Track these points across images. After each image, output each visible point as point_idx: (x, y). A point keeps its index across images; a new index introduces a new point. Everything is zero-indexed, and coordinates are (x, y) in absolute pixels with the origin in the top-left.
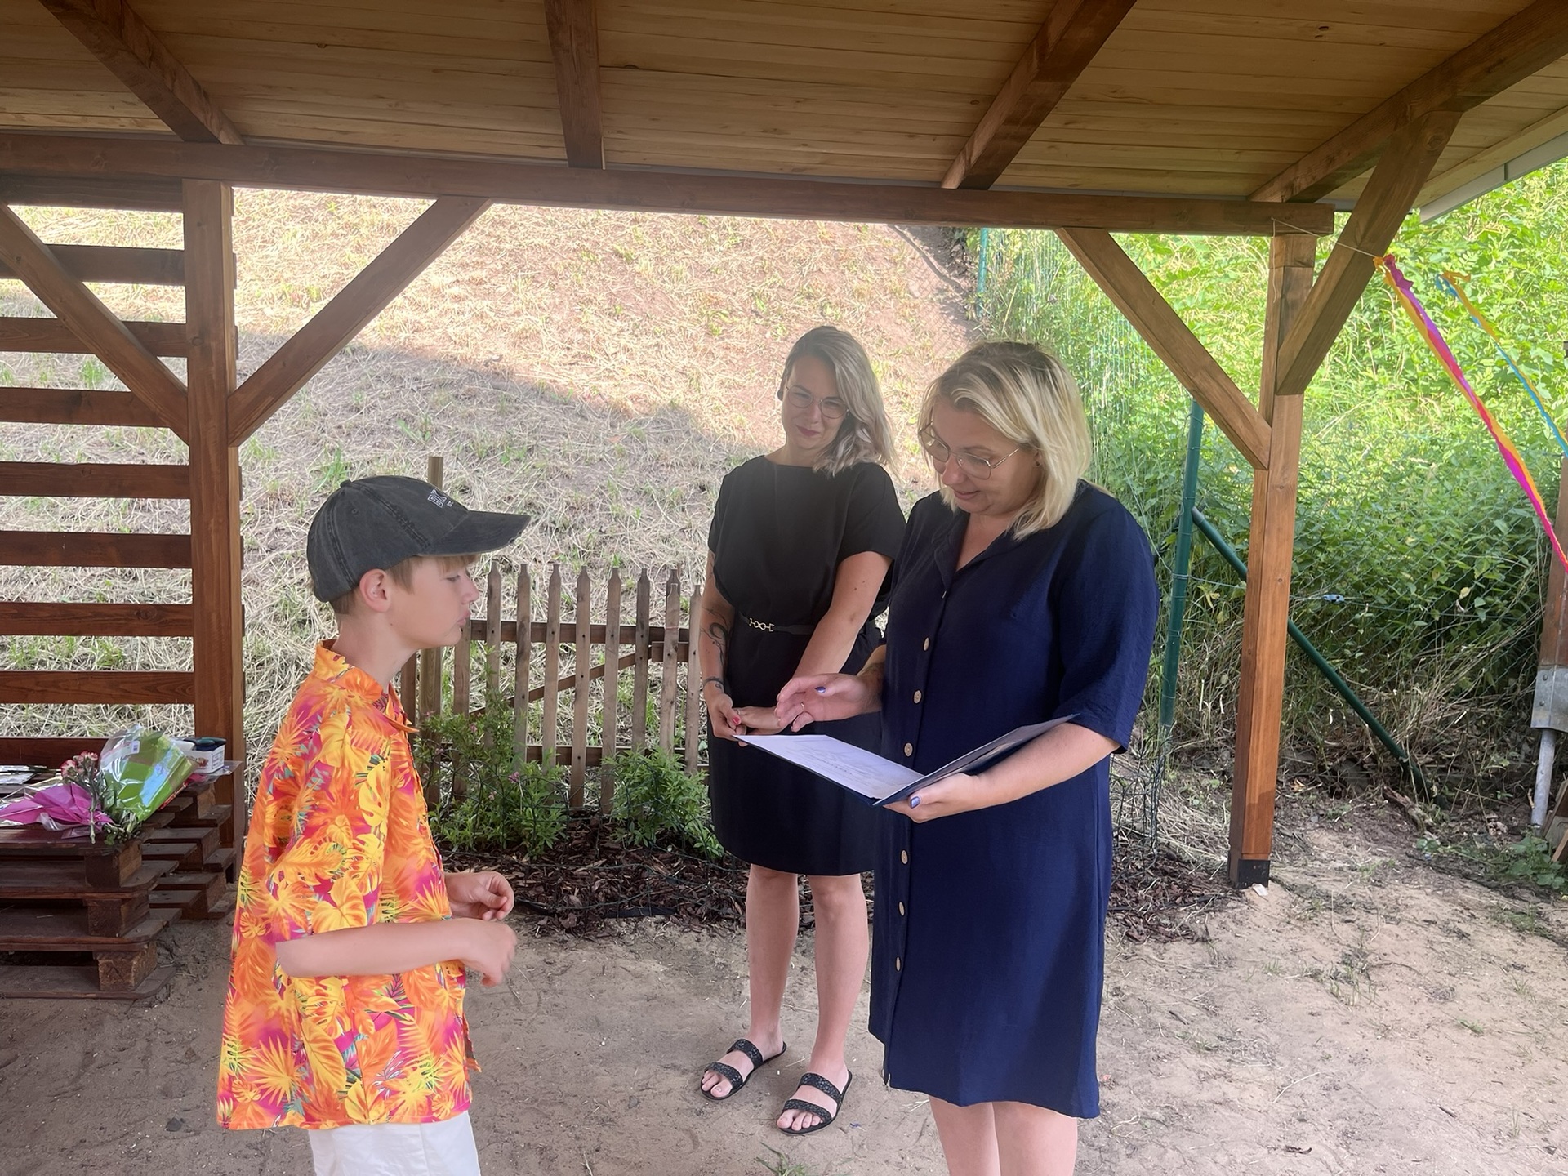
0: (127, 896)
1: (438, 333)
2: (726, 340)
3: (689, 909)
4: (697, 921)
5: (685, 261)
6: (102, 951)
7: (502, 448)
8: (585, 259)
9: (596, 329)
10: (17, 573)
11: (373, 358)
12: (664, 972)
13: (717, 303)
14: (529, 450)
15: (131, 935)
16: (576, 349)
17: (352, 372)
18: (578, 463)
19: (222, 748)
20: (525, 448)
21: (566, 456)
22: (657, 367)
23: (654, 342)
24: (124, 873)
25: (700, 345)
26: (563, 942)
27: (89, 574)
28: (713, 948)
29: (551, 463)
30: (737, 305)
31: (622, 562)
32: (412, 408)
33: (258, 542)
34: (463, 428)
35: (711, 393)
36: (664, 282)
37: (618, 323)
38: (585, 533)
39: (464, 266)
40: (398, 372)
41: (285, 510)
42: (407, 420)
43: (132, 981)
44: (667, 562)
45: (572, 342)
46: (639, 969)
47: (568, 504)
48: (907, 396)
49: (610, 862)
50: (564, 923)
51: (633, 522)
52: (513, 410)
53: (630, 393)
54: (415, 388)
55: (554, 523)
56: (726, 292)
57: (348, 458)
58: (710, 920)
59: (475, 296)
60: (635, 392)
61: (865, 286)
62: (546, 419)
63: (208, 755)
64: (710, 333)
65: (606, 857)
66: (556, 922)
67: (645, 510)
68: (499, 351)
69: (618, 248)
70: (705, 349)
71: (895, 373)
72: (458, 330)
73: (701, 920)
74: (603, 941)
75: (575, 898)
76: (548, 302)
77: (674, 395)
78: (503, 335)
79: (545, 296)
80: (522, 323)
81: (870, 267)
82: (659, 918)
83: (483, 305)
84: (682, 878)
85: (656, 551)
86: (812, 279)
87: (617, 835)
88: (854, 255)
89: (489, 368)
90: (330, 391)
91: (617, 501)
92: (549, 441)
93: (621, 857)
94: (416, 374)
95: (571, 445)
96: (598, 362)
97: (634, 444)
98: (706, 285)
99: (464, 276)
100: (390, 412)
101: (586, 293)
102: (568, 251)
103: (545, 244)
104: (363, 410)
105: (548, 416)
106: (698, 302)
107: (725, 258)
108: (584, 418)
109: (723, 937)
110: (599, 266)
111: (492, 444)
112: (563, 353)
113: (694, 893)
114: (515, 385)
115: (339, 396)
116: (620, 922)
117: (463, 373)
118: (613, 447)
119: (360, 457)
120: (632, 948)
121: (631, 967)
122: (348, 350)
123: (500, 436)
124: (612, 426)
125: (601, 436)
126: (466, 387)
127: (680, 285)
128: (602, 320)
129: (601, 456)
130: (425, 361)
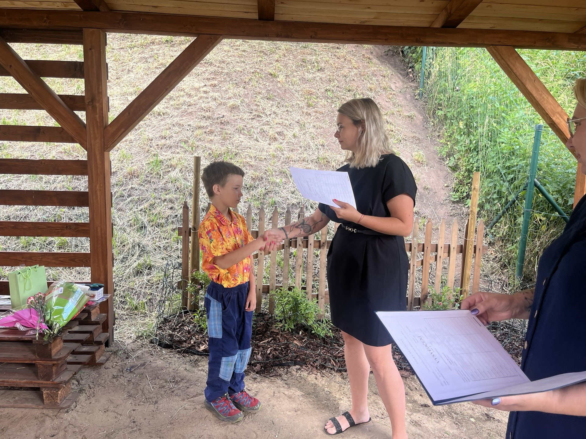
0: (55, 362)
1: (198, 106)
2: (315, 109)
3: (312, 363)
4: (314, 369)
5: (298, 76)
6: (44, 387)
7: (224, 154)
8: (257, 76)
9: (262, 104)
11: (171, 117)
12: (302, 395)
13: (311, 94)
14: (235, 155)
15: (58, 380)
16: (255, 113)
17: (163, 123)
18: (256, 160)
19: (102, 289)
20: (234, 154)
21: (251, 157)
22: (287, 120)
23: (286, 109)
24: (54, 351)
25: (305, 110)
26: (255, 379)
28: (323, 382)
29: (245, 160)
30: (319, 94)
31: (275, 202)
32: (187, 137)
33: (124, 193)
34: (208, 145)
35: (310, 130)
36: (289, 85)
37: (271, 102)
38: (259, 190)
39: (208, 79)
40: (181, 122)
41: (135, 180)
42: (186, 142)
43: (59, 401)
44: (294, 202)
45: (252, 110)
46: (290, 394)
47: (252, 177)
48: (392, 131)
49: (274, 339)
50: (255, 369)
51: (279, 185)
52: (229, 138)
53: (277, 130)
54: (188, 129)
55: (246, 185)
56: (315, 89)
57: (161, 158)
58: (321, 368)
59: (213, 91)
60: (279, 130)
61: (372, 86)
62: (242, 142)
63: (96, 292)
64: (309, 106)
65: (273, 337)
67: (284, 180)
68: (223, 114)
69: (271, 71)
70: (307, 113)
71: (387, 122)
72: (206, 105)
73: (317, 368)
74: (272, 378)
75: (259, 357)
76: (242, 93)
77: (294, 132)
78: (224, 107)
79: (241, 90)
80: (231, 102)
81: (374, 78)
82: (298, 367)
83: (216, 95)
84: (307, 347)
85: (289, 197)
86: (350, 83)
87: (277, 325)
88: (367, 74)
89: (219, 121)
90: (154, 130)
91: (272, 176)
92: (244, 151)
93: (279, 336)
94: (189, 123)
95: (253, 153)
96: (263, 118)
97: (278, 152)
98: (307, 86)
99: (208, 83)
100: (178, 139)
101: (258, 90)
102: (250, 73)
103: (241, 70)
104: (167, 138)
105: (243, 140)
106: (304, 93)
107: (314, 75)
108: (258, 141)
109: (328, 377)
110: (263, 79)
111: (220, 152)
112: (249, 114)
113: (313, 355)
114: (230, 127)
115: (157, 132)
116: (280, 369)
117: (208, 123)
118: (270, 153)
119: (166, 158)
120: (286, 382)
121: (286, 393)
122: (161, 113)
123: (223, 149)
124: (269, 144)
125: (265, 149)
126: (209, 128)
127: (296, 86)
128: (265, 101)
129: (265, 157)
130: (193, 118)
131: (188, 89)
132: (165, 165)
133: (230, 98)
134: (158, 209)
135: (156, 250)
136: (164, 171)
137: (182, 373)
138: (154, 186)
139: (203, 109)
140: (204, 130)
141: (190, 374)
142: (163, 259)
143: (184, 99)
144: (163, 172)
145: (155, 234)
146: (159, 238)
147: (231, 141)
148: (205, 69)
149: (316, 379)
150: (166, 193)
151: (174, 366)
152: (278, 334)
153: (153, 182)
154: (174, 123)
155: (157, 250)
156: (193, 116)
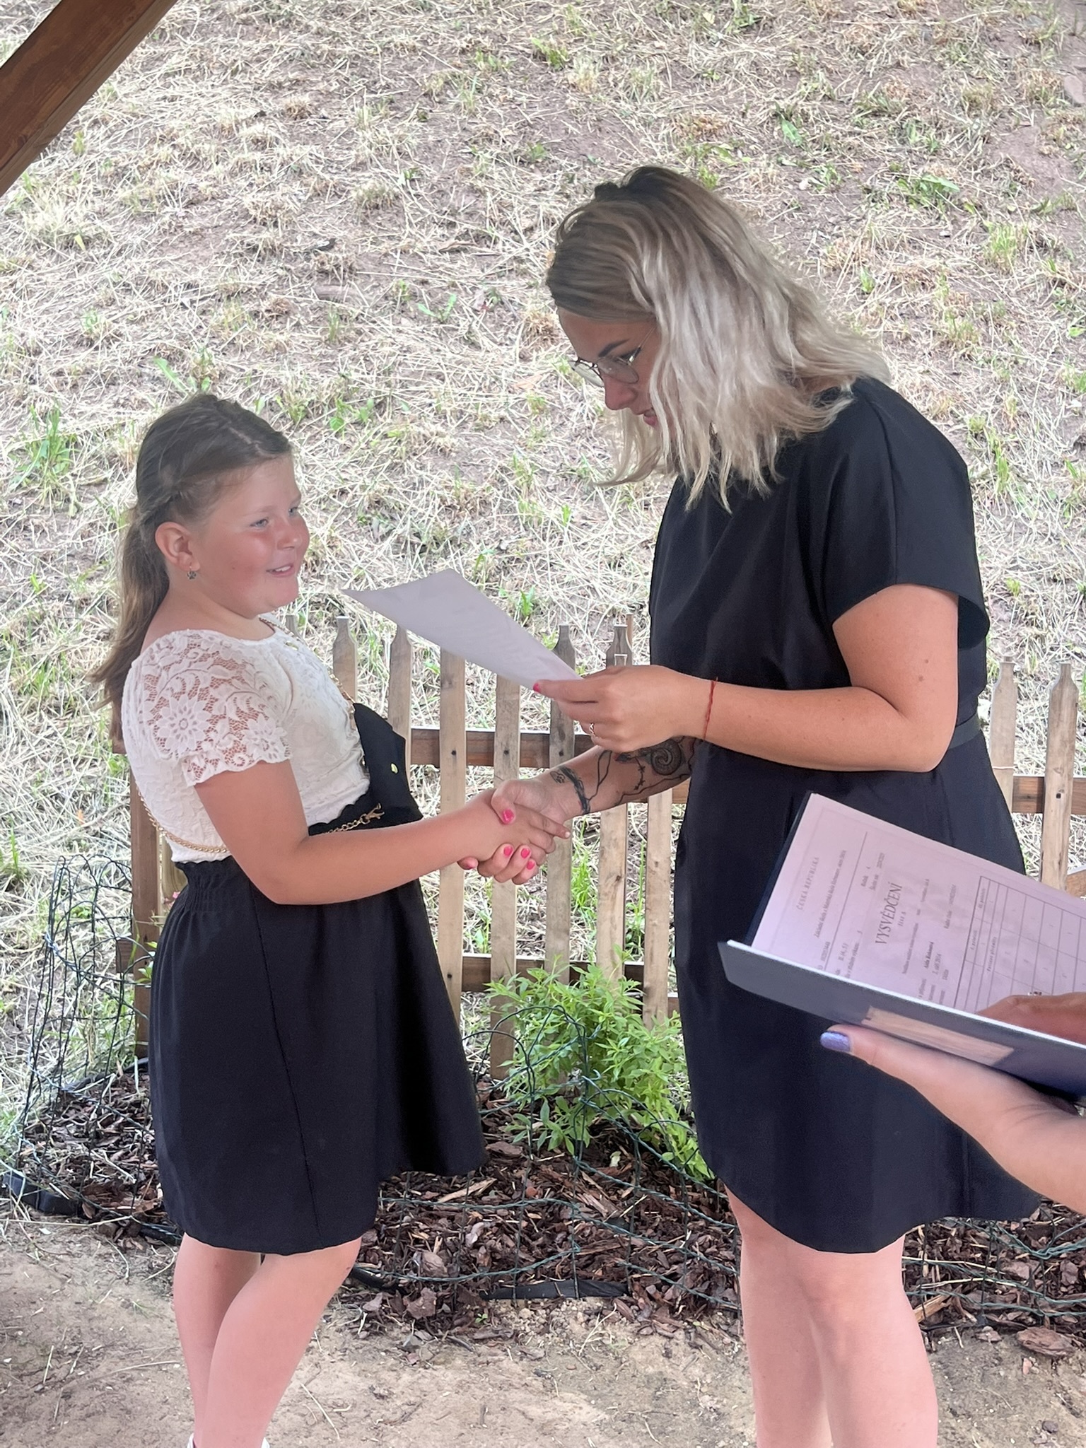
1: (227, 205)
3: (651, 1289)
4: (664, 1315)
5: (656, 60)
7: (332, 403)
8: (481, 65)
9: (497, 186)
11: (119, 253)
12: (599, 1425)
13: (712, 132)
14: (378, 406)
16: (464, 226)
17: (83, 278)
18: (462, 426)
20: (370, 401)
21: (441, 415)
26: (410, 1349)
28: (696, 1372)
29: (414, 429)
30: (747, 134)
31: (536, 605)
32: (182, 338)
34: (267, 369)
36: (617, 99)
37: (538, 176)
38: (471, 555)
39: (275, 88)
40: (158, 275)
42: (175, 358)
44: (616, 604)
45: (454, 213)
46: (549, 1416)
47: (443, 501)
48: (1062, 284)
49: (502, 1185)
50: (411, 1306)
51: (556, 532)
52: (352, 334)
54: (186, 301)
55: (418, 535)
56: (728, 112)
57: (70, 426)
58: (690, 1311)
59: (292, 139)
61: (982, 88)
62: (408, 350)
65: (496, 1175)
66: (397, 1307)
67: (578, 509)
68: (330, 233)
69: (540, 42)
71: (1041, 245)
72: (260, 198)
73: (673, 1310)
74: (483, 1348)
75: (434, 1259)
76: (414, 142)
78: (337, 203)
79: (410, 132)
80: (367, 183)
81: (990, 54)
82: (594, 1303)
83: (303, 153)
84: (638, 1223)
85: (597, 584)
86: (884, 80)
87: (516, 1126)
88: (961, 34)
89: (311, 264)
90: (47, 311)
91: (530, 493)
92: (413, 388)
93: (521, 1173)
94: (189, 278)
95: (448, 395)
96: (500, 246)
97: (561, 391)
98: (693, 103)
99: (273, 105)
100: (144, 344)
101: (481, 124)
102: (451, 53)
103: (411, 42)
104: (98, 343)
105: (411, 343)
106: (679, 132)
107: (727, 52)
108: (474, 345)
109: (718, 1351)
110: (505, 77)
111: (314, 397)
112: (440, 231)
113: (661, 1255)
114: (357, 291)
115: (61, 319)
116: (517, 1309)
117: (268, 274)
118: (523, 396)
119: (92, 425)
120: (539, 1366)
121: (534, 1411)
122: (78, 239)
123: (328, 383)
124: (523, 358)
125: (503, 377)
126: (274, 297)
127: (646, 103)
128: (508, 170)
129: (503, 413)
130: (205, 253)
131: (189, 132)
132: (87, 455)
133: (360, 166)
134: (56, 641)
135: (42, 809)
136: (84, 481)
137: (109, 1320)
138: (39, 546)
139: (247, 216)
140: (251, 306)
141: (143, 1325)
142: (70, 846)
143: (172, 175)
144: (79, 487)
145: (41, 742)
146: (58, 759)
147: (362, 346)
148: (263, 44)
149: (668, 1355)
150: (91, 573)
151: (80, 1293)
152: (517, 1162)
153: (37, 527)
154: (129, 278)
155: (49, 808)
156: (207, 247)
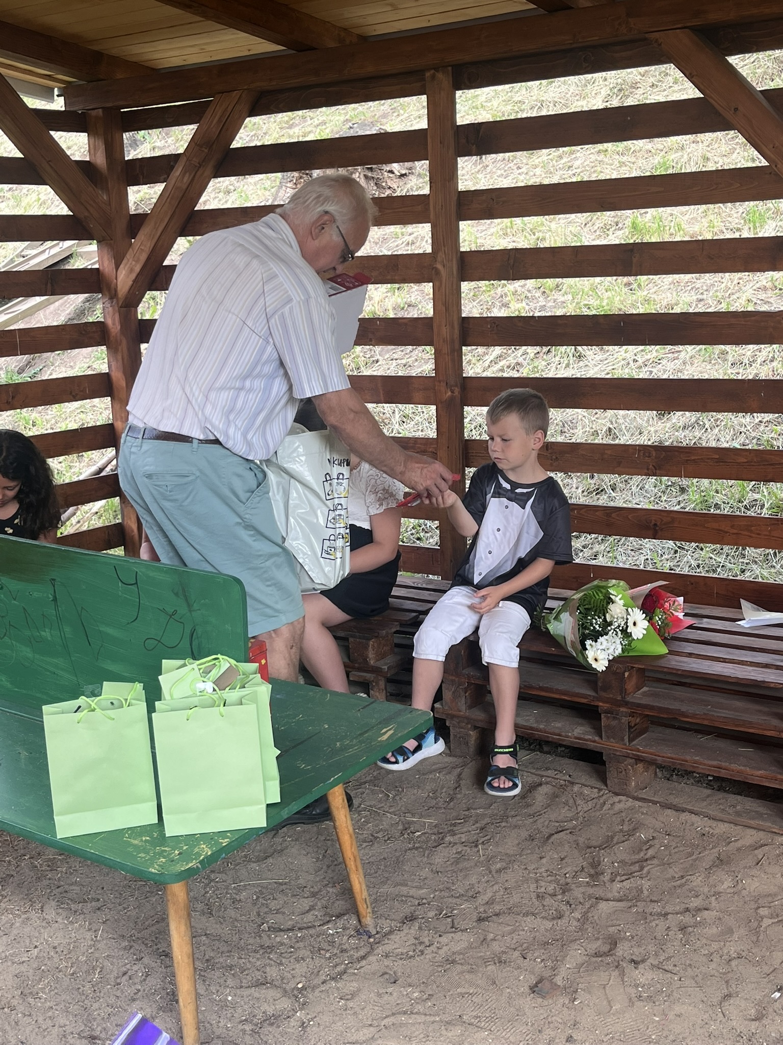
10: (693, 419)
27: (757, 421)
